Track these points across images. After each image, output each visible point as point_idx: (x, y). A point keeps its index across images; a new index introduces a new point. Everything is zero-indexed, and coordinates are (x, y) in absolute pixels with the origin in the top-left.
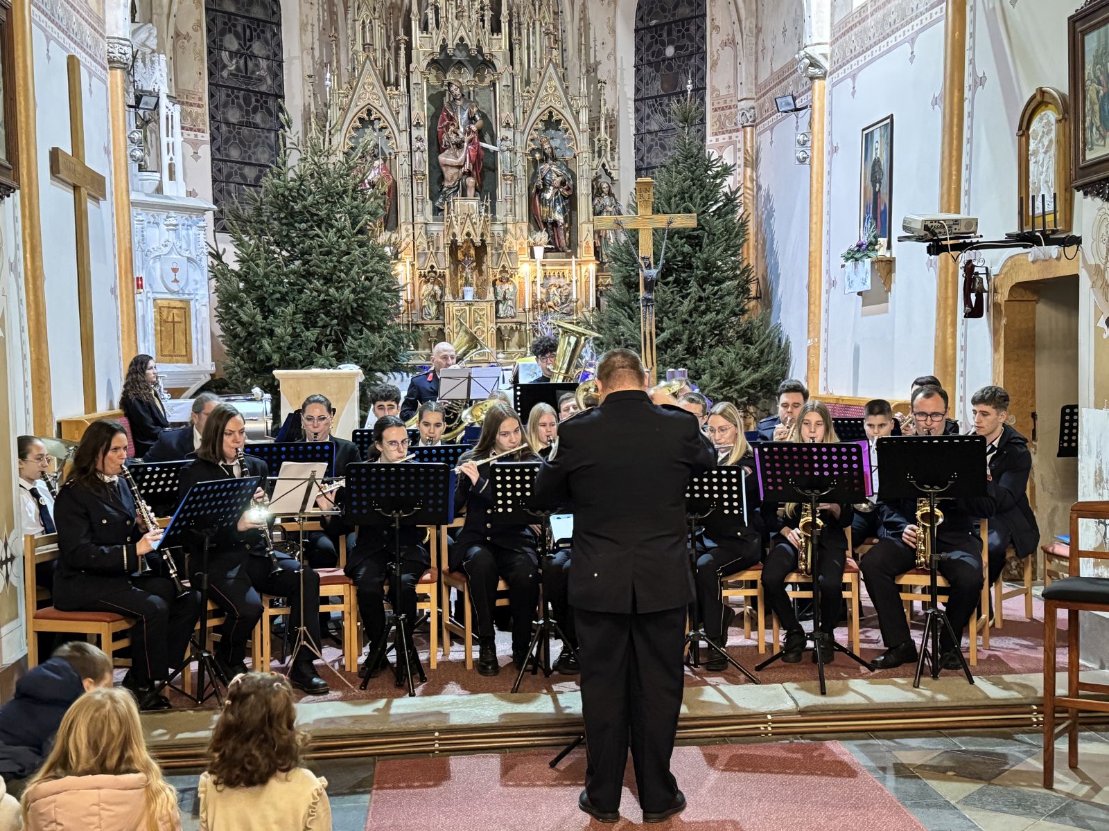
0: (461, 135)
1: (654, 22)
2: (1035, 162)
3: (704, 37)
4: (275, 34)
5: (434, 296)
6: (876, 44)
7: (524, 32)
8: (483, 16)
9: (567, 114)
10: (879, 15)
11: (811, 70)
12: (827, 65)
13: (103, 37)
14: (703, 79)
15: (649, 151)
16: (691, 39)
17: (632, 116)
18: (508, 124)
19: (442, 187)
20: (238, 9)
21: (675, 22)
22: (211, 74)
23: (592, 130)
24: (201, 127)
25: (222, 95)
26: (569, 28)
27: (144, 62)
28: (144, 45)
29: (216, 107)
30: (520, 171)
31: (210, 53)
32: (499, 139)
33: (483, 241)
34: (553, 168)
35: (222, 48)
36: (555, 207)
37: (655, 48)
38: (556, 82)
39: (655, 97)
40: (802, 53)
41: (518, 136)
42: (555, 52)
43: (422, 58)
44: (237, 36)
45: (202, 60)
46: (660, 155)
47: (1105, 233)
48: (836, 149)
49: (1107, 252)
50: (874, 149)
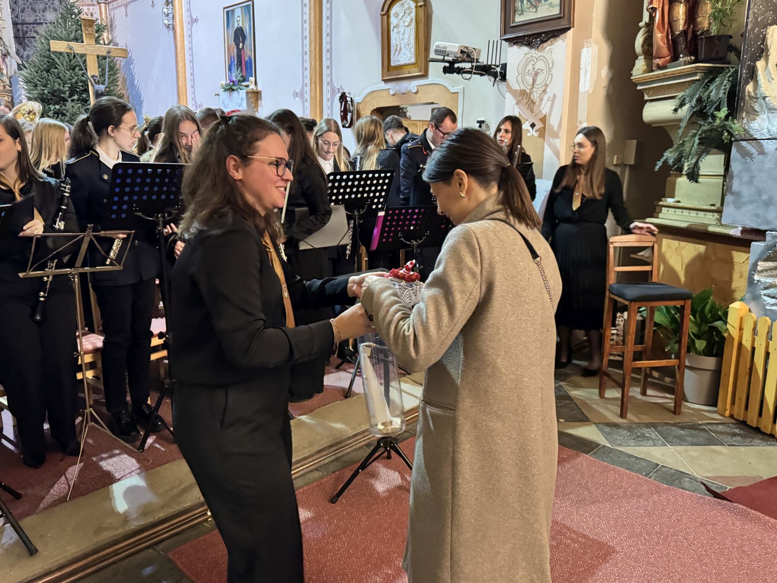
2: (397, 32)
15: (23, 11)
46: (32, 15)
47: (531, 69)
48: (196, 20)
49: (534, 81)
50: (236, 21)
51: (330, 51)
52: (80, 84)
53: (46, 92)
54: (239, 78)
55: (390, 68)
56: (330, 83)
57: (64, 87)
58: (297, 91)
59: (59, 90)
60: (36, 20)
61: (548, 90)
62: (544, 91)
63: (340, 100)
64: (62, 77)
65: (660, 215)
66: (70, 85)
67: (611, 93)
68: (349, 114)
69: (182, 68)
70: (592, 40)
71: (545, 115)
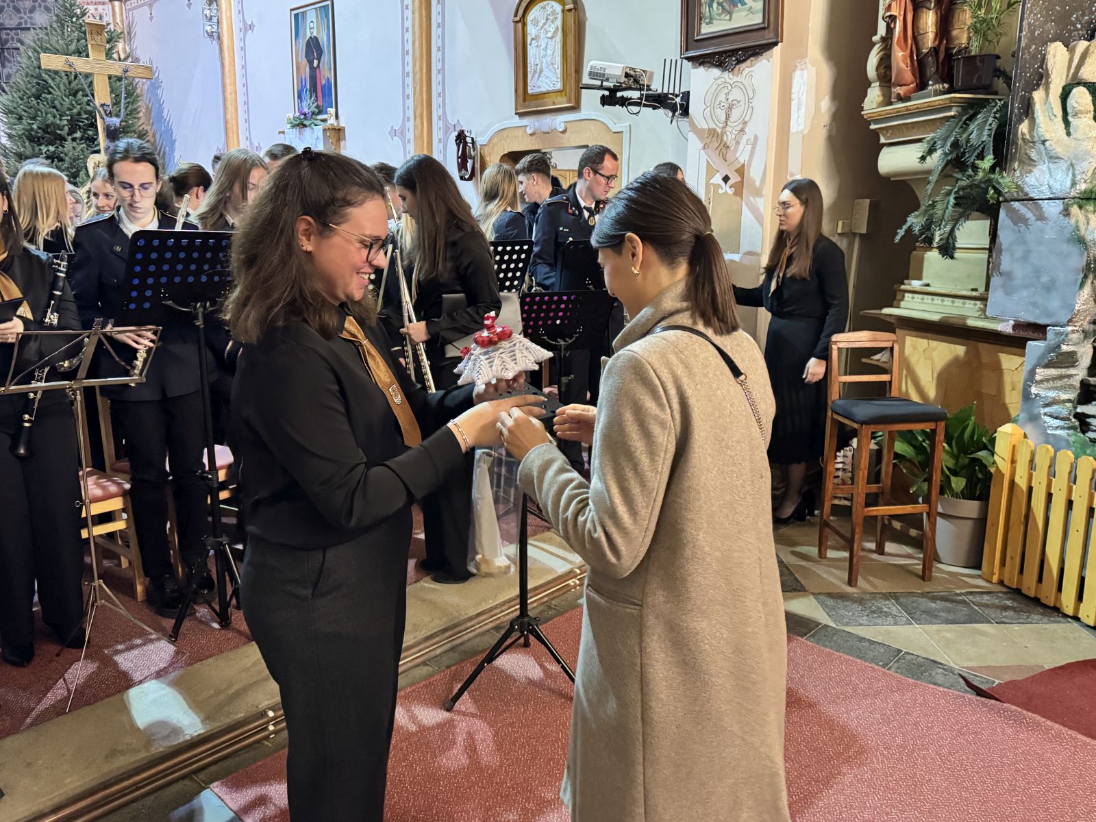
2: (537, 46)
46: (14, 17)
47: (724, 100)
48: (251, 27)
49: (728, 117)
50: (308, 28)
51: (442, 71)
52: (85, 116)
53: (35, 126)
54: (313, 109)
55: (527, 97)
56: (443, 117)
57: (60, 120)
58: (396, 128)
59: (53, 123)
60: (20, 24)
61: (746, 130)
62: (742, 130)
63: (456, 140)
64: (59, 106)
65: (903, 304)
66: (69, 118)
67: (834, 133)
68: (469, 160)
69: (231, 94)
70: (807, 60)
71: (744, 165)
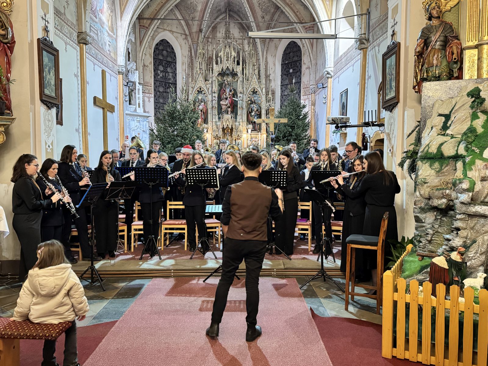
0: (227, 96)
1: (287, 62)
3: (301, 66)
4: (174, 66)
5: (217, 143)
6: (344, 67)
7: (247, 65)
8: (234, 60)
9: (259, 89)
10: (345, 58)
11: (327, 75)
12: (332, 74)
13: (116, 65)
14: (301, 79)
15: (284, 101)
16: (297, 67)
17: (280, 90)
18: (241, 92)
19: (221, 111)
20: (163, 58)
21: (293, 62)
22: (155, 77)
23: (267, 95)
24: (151, 93)
25: (158, 84)
26: (262, 64)
27: (131, 73)
28: (132, 68)
29: (156, 87)
30: (244, 107)
31: (154, 71)
32: (238, 97)
33: (232, 127)
34: (255, 106)
35: (158, 70)
36: (255, 117)
37: (287, 70)
38: (256, 80)
39: (287, 85)
40: (325, 70)
41: (244, 96)
42: (256, 71)
43: (216, 72)
44: (163, 66)
45: (152, 73)
47: (390, 122)
48: (334, 99)
49: (391, 128)
50: (343, 99)
61: (394, 133)
70: (407, 107)
71: (393, 145)
